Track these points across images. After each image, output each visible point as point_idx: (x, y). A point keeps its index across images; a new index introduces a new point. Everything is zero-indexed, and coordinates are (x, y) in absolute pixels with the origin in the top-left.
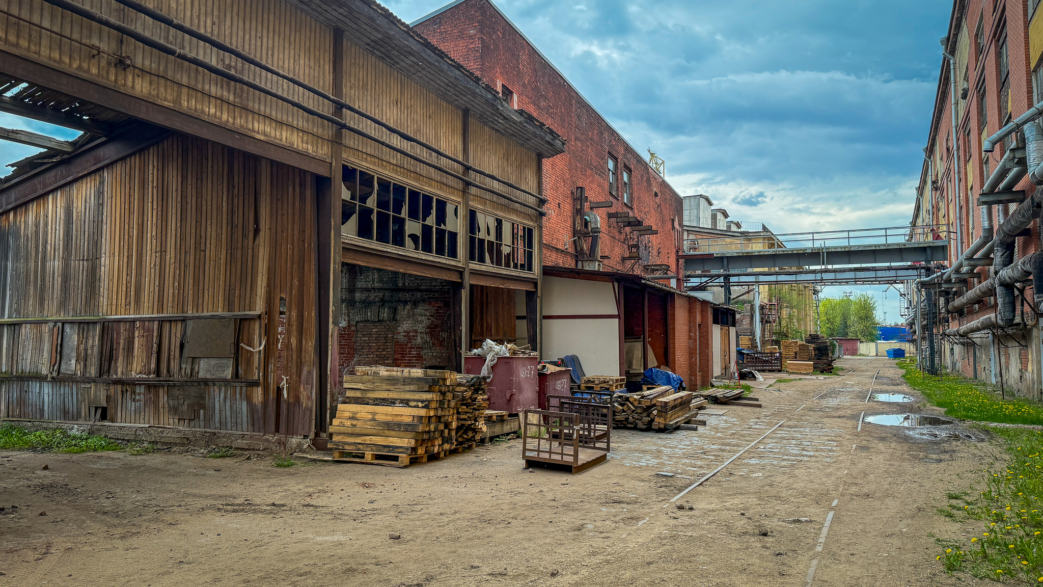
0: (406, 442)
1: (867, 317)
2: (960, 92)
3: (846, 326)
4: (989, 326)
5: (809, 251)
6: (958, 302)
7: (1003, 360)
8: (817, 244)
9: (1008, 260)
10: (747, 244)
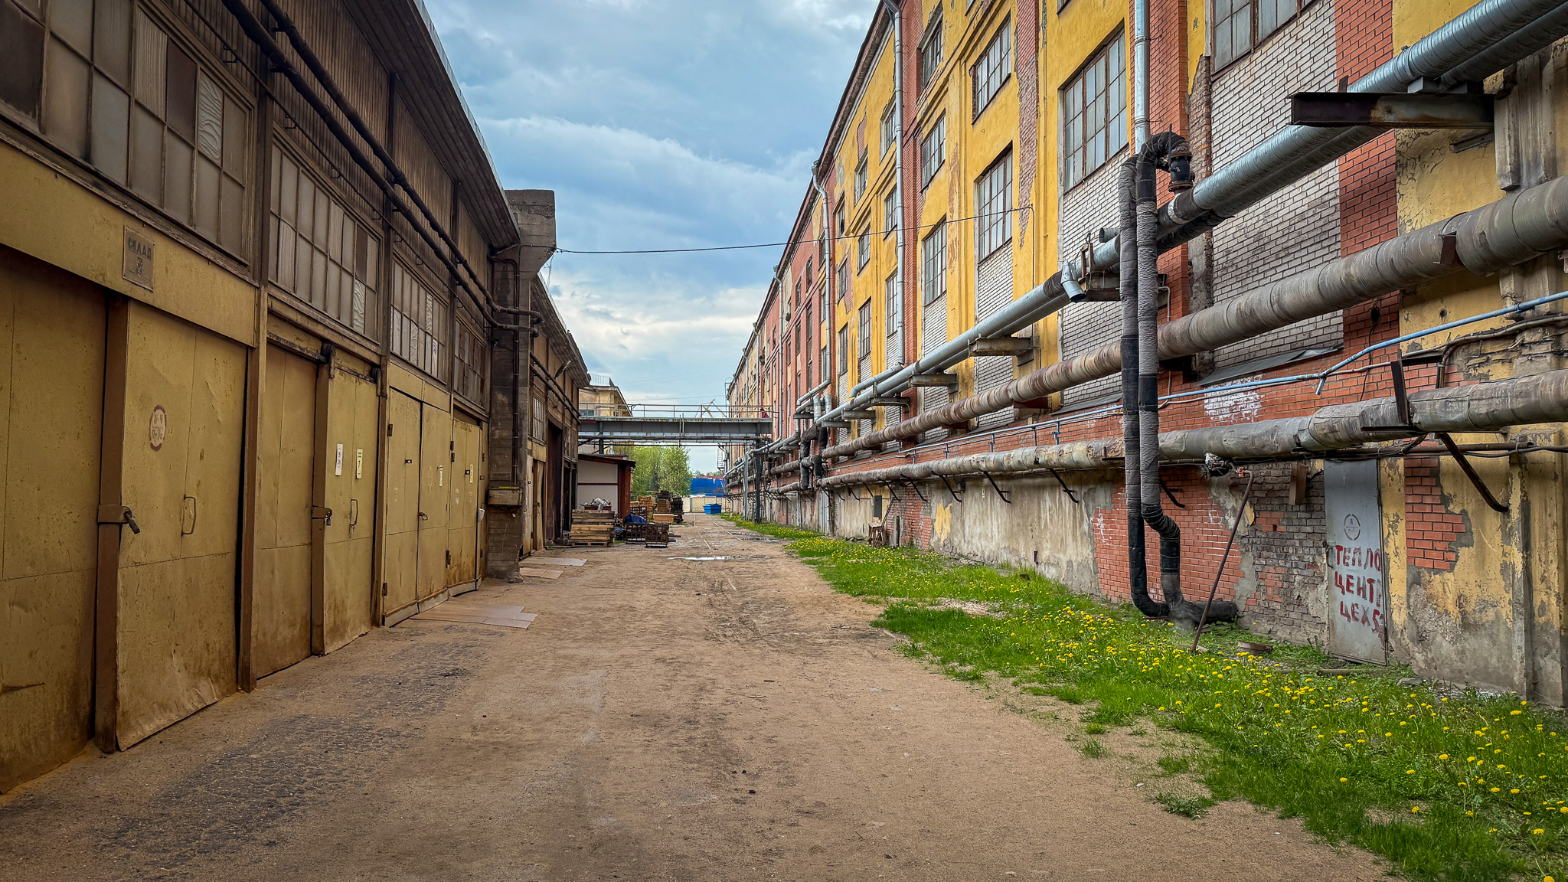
0: (604, 538)
1: (680, 468)
2: (785, 316)
3: (656, 477)
4: (796, 488)
5: (671, 421)
6: (778, 468)
7: (803, 510)
8: (677, 415)
9: (807, 454)
10: (593, 396)
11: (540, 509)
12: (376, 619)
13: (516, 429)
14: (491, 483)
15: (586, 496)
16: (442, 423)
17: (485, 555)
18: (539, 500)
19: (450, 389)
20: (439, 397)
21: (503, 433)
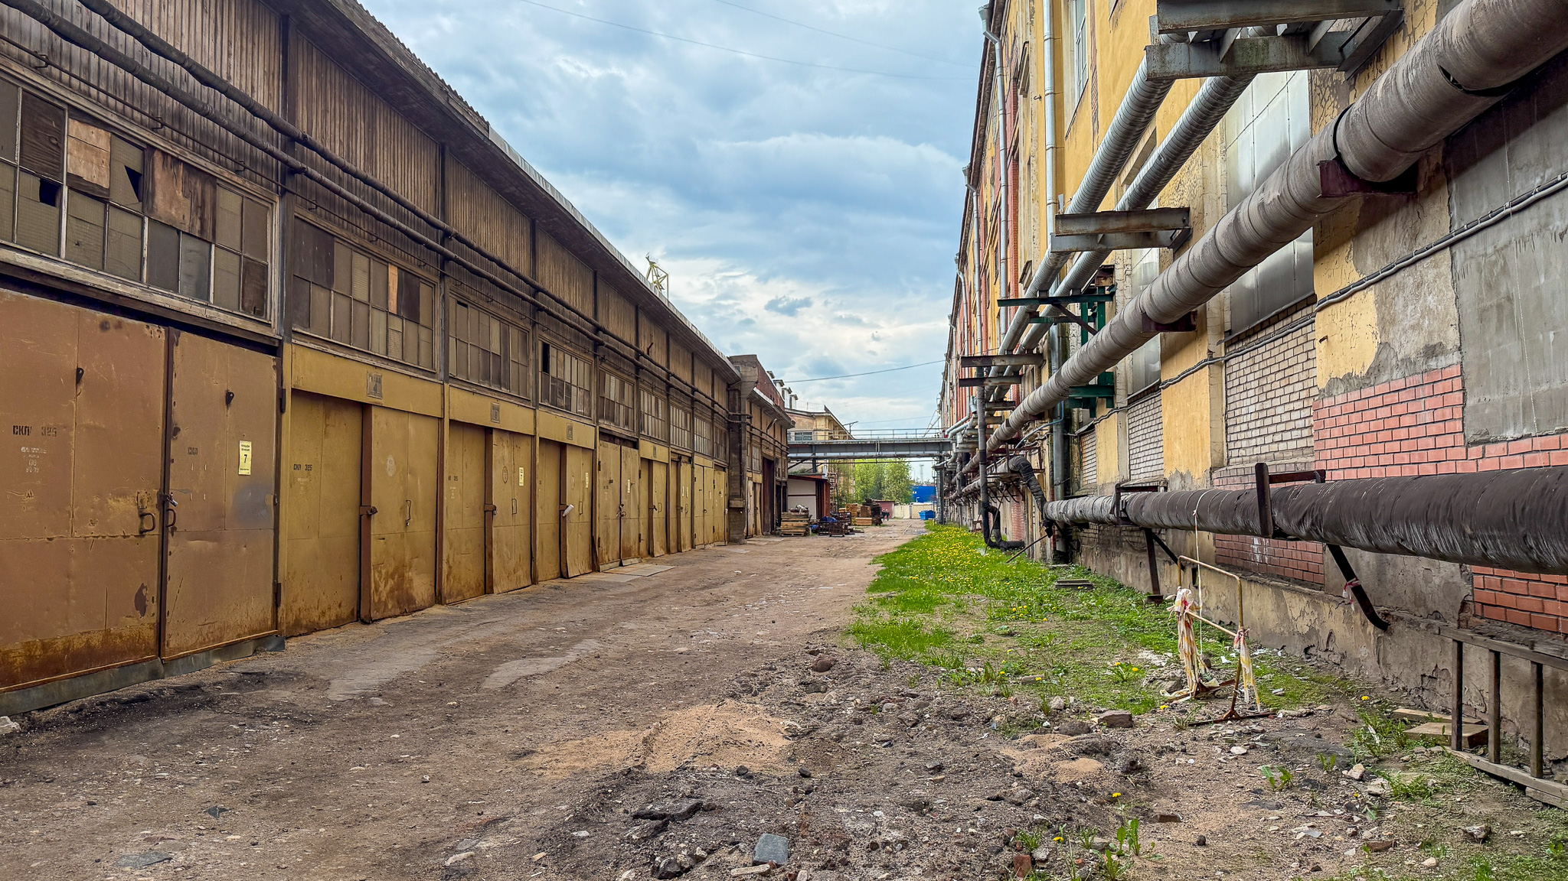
0: (803, 530)
1: (901, 477)
3: (880, 487)
5: (869, 442)
10: (811, 421)
11: (758, 511)
12: (693, 546)
13: (741, 471)
14: (730, 497)
15: (794, 503)
16: (710, 472)
17: (728, 531)
18: (758, 506)
19: (713, 458)
20: (709, 463)
21: (735, 473)
